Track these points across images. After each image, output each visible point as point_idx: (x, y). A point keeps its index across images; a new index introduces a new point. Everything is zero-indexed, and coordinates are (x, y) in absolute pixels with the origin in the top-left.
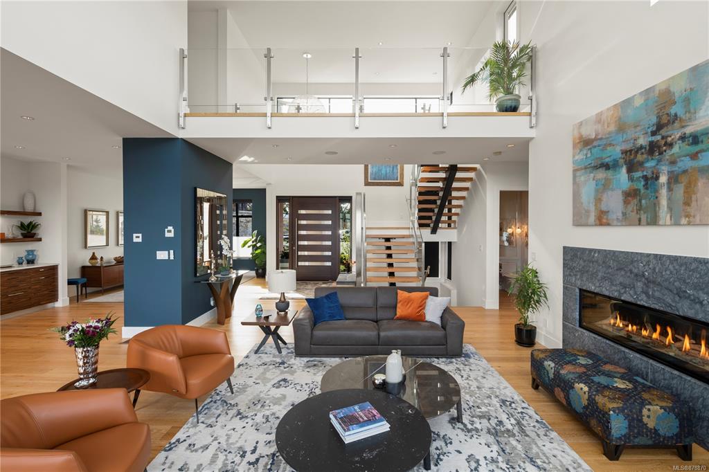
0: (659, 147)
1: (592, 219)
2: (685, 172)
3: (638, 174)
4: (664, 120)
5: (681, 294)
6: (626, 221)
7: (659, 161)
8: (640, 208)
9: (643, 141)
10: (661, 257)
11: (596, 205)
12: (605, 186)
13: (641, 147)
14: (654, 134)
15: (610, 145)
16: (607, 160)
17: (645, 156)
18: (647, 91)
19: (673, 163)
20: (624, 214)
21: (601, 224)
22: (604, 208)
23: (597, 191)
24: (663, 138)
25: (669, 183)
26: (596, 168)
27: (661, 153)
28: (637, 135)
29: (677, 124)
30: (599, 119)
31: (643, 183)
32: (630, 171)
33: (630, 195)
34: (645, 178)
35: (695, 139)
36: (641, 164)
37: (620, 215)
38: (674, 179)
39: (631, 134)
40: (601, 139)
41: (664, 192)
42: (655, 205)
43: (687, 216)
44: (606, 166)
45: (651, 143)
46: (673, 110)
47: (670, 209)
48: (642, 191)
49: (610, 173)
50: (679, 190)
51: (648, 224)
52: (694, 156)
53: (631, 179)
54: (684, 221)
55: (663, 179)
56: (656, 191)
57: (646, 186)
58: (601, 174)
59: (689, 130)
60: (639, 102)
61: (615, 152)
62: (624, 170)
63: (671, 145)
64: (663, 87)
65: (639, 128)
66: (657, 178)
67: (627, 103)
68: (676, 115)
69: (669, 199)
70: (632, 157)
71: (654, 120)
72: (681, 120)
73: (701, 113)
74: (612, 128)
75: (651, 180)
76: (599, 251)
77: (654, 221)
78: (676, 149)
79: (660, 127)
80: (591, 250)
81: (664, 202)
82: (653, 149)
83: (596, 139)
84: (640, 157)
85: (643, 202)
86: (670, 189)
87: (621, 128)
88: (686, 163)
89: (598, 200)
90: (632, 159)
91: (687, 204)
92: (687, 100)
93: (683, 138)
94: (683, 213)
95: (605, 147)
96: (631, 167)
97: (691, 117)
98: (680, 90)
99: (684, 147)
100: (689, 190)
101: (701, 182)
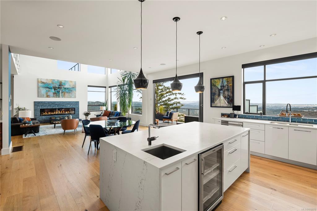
1: (45, 96)
3: (56, 91)
5: (63, 106)
6: (54, 97)
7: (60, 90)
8: (56, 95)
9: (57, 86)
10: (60, 102)
11: (46, 94)
12: (49, 91)
18: (58, 80)
20: (53, 96)
21: (48, 97)
22: (48, 94)
23: (46, 92)
26: (46, 88)
30: (47, 80)
33: (54, 93)
34: (58, 91)
35: (65, 88)
37: (52, 96)
38: (62, 92)
39: (55, 85)
41: (61, 94)
42: (59, 95)
44: (49, 88)
46: (62, 84)
48: (57, 93)
49: (50, 89)
50: (63, 94)
52: (65, 90)
53: (55, 91)
55: (61, 92)
56: (59, 93)
58: (47, 89)
59: (64, 87)
60: (56, 81)
61: (51, 86)
62: (53, 89)
64: (61, 80)
67: (53, 80)
75: (59, 92)
76: (47, 102)
77: (59, 97)
78: (62, 89)
79: (60, 85)
80: (44, 102)
82: (59, 88)
83: (46, 83)
84: (56, 88)
86: (62, 93)
87: (53, 83)
88: (64, 91)
89: (47, 93)
90: (55, 88)
91: (64, 95)
92: (64, 84)
93: (63, 88)
94: (64, 96)
95: (49, 85)
96: (55, 89)
97: (65, 86)
98: (63, 82)
99: (64, 89)
100: (64, 94)
101: (66, 93)
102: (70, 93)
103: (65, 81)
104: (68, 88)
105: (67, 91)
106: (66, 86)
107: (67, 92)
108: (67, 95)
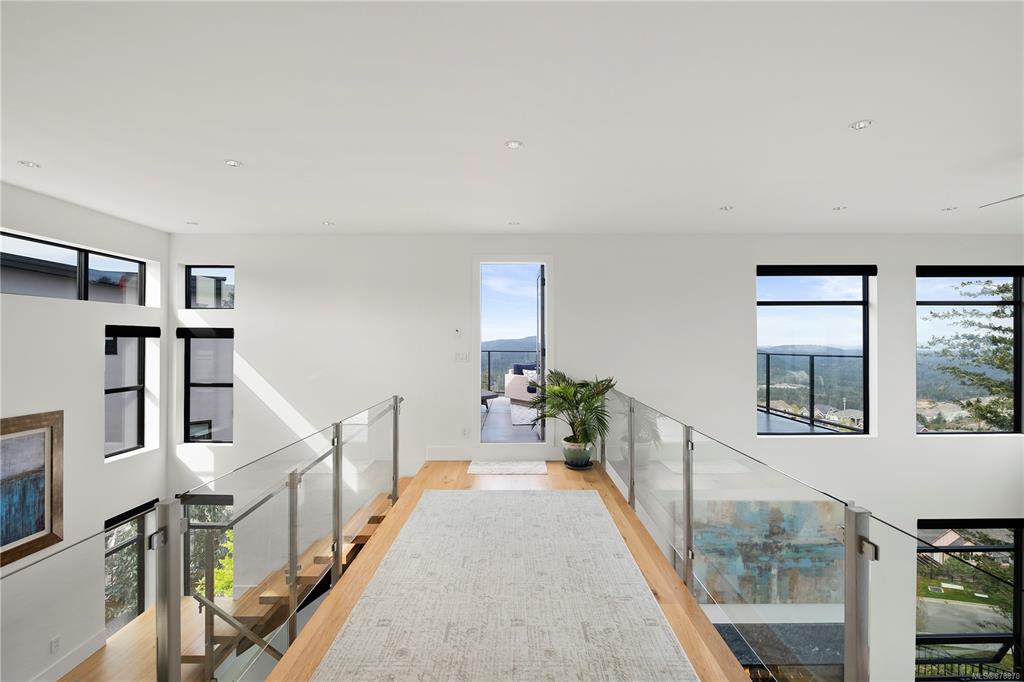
0: (771, 549)
1: (704, 597)
2: (790, 569)
3: (751, 565)
4: (776, 530)
6: (741, 600)
7: (772, 558)
8: (754, 592)
9: (757, 540)
11: (708, 585)
12: (719, 570)
13: (756, 545)
14: (766, 537)
15: (725, 535)
16: (722, 547)
17: (760, 552)
18: (762, 504)
19: (781, 562)
20: (740, 594)
21: (715, 603)
22: (718, 588)
23: (709, 572)
24: (774, 542)
25: (779, 576)
26: (708, 551)
27: (773, 553)
28: (753, 534)
29: (785, 535)
30: (711, 508)
31: (757, 572)
32: (745, 561)
33: (745, 580)
34: (760, 568)
35: (797, 549)
36: (756, 557)
37: (735, 595)
38: (782, 573)
39: (746, 531)
40: (715, 527)
41: (775, 581)
42: (768, 589)
43: (792, 598)
44: (721, 553)
45: (765, 544)
46: (783, 525)
47: (779, 593)
48: (757, 578)
49: (724, 560)
50: (786, 580)
51: (762, 602)
52: (796, 560)
53: (747, 567)
54: (789, 601)
55: (774, 571)
56: (769, 580)
57: (760, 574)
58: (714, 558)
59: (793, 542)
60: (754, 509)
61: (732, 542)
62: (740, 560)
63: (780, 549)
64: (775, 507)
65: (754, 530)
66: (770, 570)
67: (743, 505)
68: (784, 530)
69: (779, 586)
70: (748, 550)
71: (767, 527)
72: (787, 534)
73: (801, 534)
74: (727, 521)
75: (765, 571)
77: (767, 600)
78: (784, 552)
79: (772, 534)
81: (775, 588)
82: (766, 548)
83: (705, 526)
84: (754, 552)
85: (758, 586)
86: (779, 579)
87: (737, 524)
88: (791, 564)
89: (710, 581)
90: (747, 552)
91: (791, 590)
92: (791, 522)
93: (789, 546)
94: (789, 596)
95: (719, 535)
96: (747, 559)
97: (795, 532)
98: (787, 512)
99: (791, 553)
100: (793, 580)
101: (800, 577)
102: (819, 573)
103: (796, 504)
104: (809, 549)
105: (806, 563)
106: (805, 536)
107: (806, 572)
108: (804, 586)
